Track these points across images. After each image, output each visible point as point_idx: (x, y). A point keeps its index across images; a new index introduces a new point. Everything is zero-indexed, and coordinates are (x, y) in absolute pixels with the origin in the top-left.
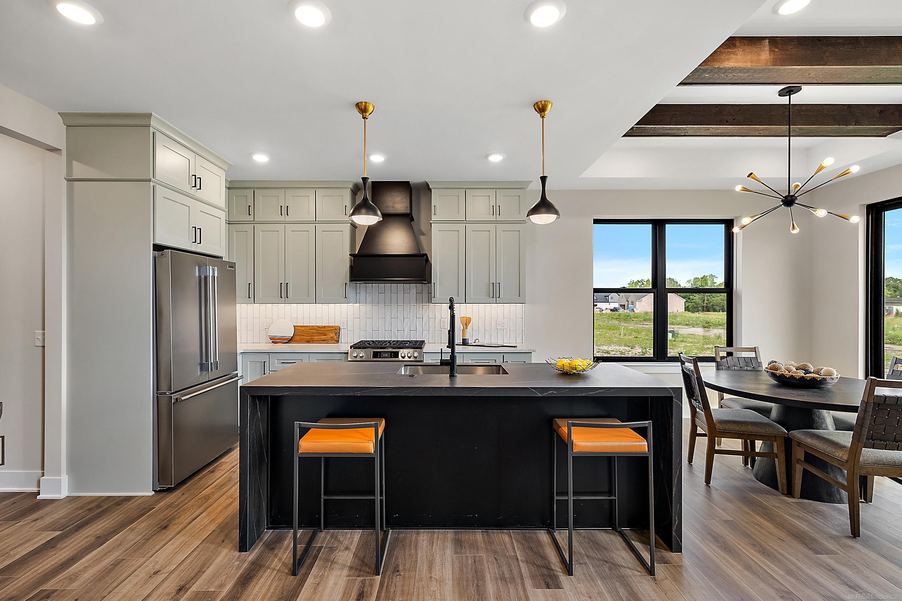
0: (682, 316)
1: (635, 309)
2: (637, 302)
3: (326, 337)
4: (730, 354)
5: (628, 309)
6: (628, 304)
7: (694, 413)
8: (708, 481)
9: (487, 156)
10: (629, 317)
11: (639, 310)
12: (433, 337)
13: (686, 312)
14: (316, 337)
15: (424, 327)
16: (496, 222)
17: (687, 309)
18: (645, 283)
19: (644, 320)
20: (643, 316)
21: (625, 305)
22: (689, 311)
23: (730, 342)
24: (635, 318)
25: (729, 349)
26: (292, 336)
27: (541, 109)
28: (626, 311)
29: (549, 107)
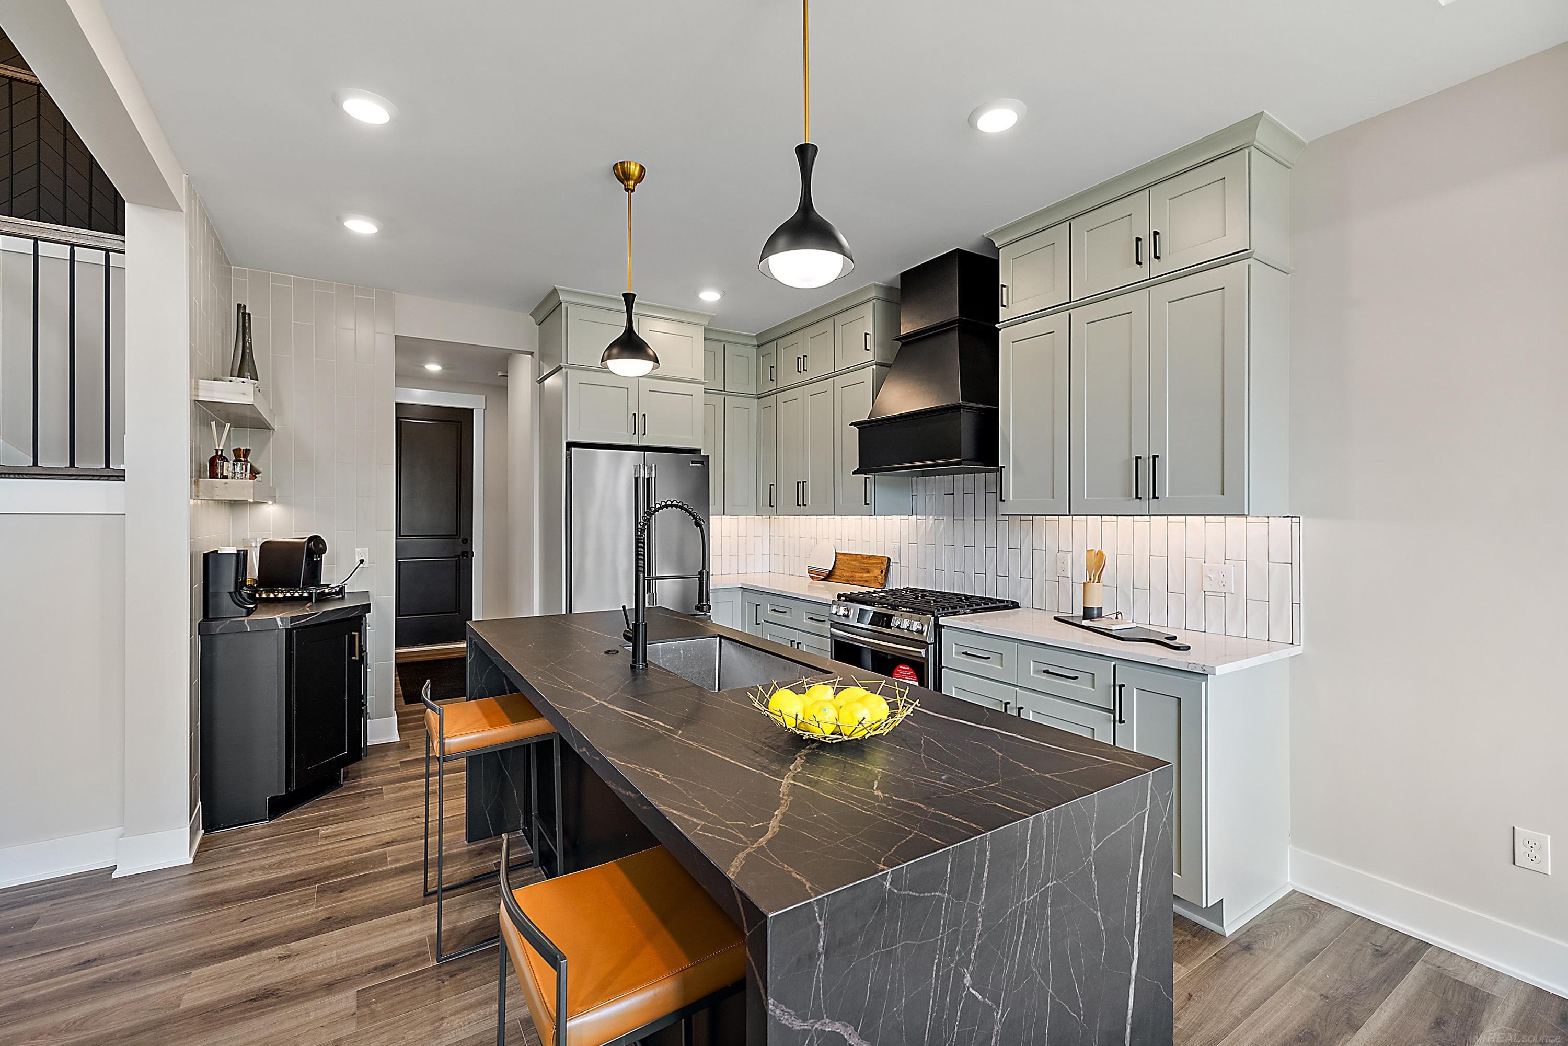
3: (869, 575)
9: (971, 122)
12: (1041, 595)
14: (857, 574)
15: (1024, 570)
16: (1149, 282)
26: (830, 569)
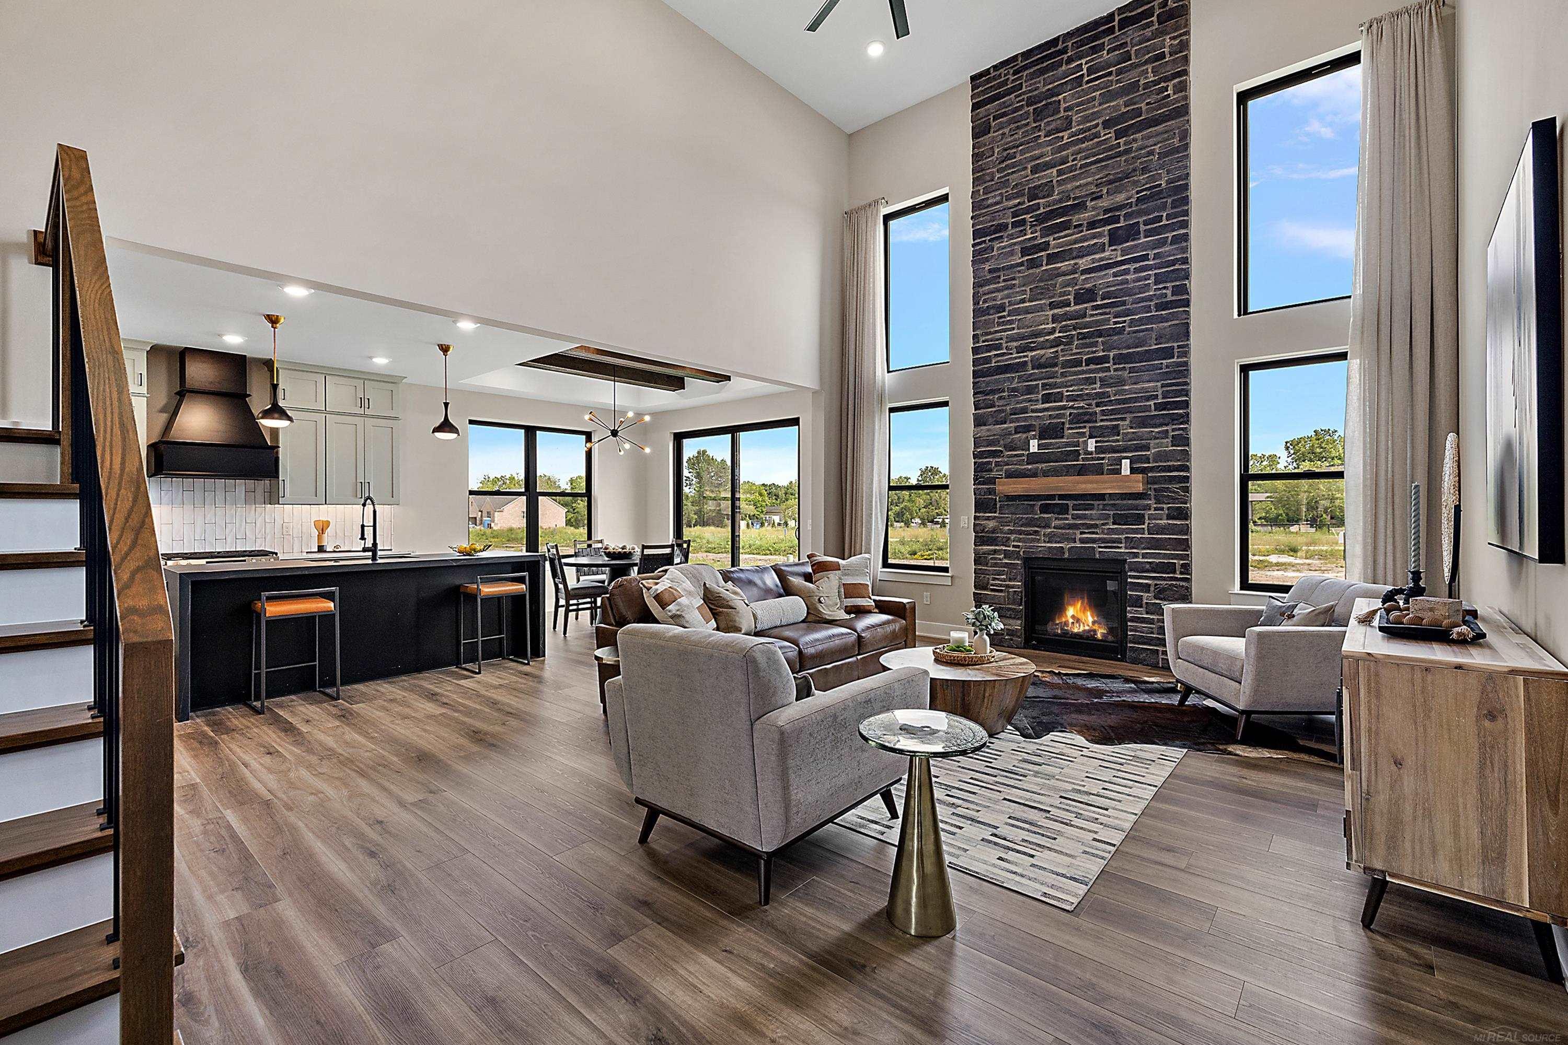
0: (560, 532)
1: (493, 525)
2: (496, 513)
4: (590, 546)
5: (481, 524)
6: (482, 516)
7: (557, 590)
8: (565, 633)
9: (371, 358)
10: (484, 537)
11: (499, 525)
12: (271, 546)
13: (568, 527)
15: (258, 534)
16: (364, 415)
17: (569, 523)
18: (508, 482)
19: (508, 541)
20: (506, 534)
21: (476, 518)
22: (571, 526)
23: (590, 538)
24: (493, 537)
25: (589, 542)
27: (445, 349)
28: (478, 528)
29: (451, 349)
